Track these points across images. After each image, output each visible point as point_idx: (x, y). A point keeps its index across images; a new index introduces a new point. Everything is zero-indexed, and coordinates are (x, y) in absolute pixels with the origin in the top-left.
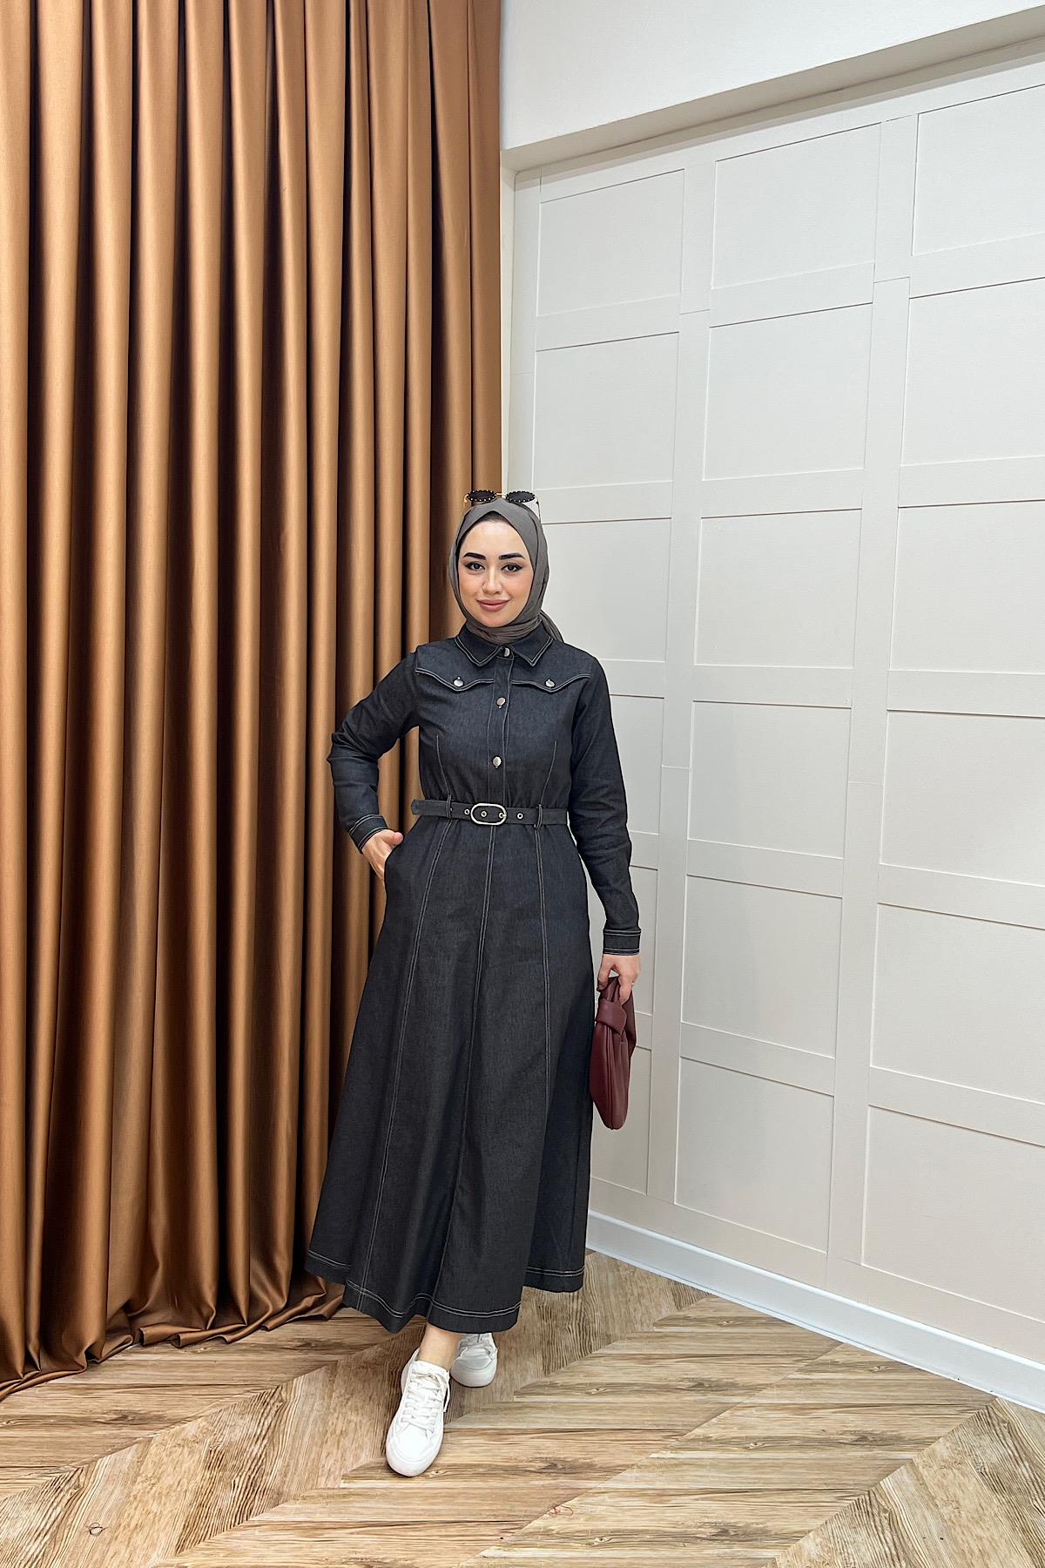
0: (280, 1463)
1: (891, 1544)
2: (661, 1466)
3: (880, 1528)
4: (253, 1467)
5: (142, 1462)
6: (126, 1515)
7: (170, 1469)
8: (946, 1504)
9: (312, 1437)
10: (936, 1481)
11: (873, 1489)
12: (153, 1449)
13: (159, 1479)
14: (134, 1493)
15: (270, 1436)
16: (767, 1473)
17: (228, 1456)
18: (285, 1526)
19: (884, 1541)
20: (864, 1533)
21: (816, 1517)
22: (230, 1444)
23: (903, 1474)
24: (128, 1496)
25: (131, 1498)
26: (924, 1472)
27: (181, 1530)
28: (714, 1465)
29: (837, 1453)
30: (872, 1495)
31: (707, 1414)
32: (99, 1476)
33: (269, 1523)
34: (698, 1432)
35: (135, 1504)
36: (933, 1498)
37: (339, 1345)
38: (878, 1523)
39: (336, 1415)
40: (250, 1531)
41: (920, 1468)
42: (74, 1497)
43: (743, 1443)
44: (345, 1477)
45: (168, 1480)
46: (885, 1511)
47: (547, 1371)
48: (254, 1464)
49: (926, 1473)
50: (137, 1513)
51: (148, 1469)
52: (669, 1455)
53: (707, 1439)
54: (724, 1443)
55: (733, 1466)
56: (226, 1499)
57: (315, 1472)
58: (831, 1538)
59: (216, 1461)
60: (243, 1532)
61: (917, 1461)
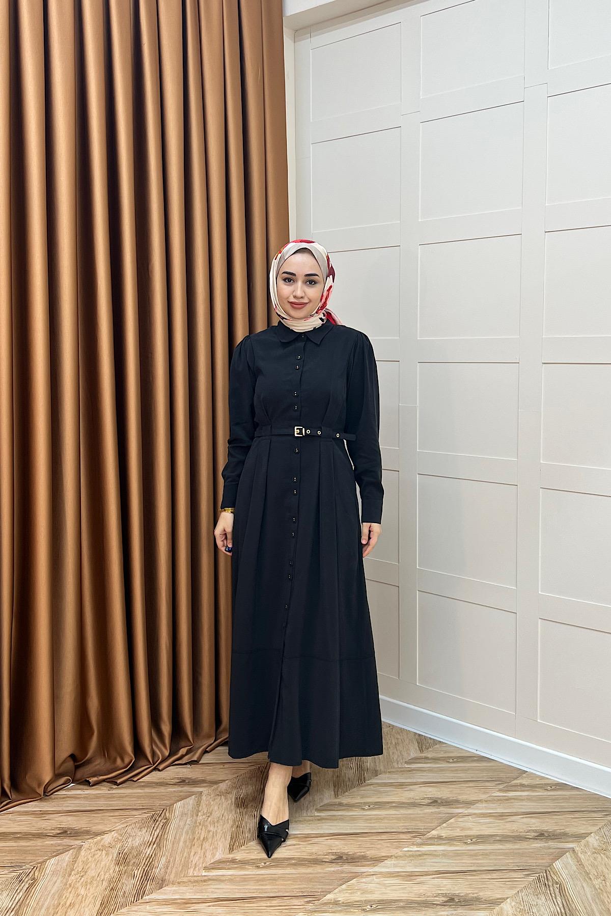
0: (163, 860)
1: (561, 906)
2: (410, 856)
3: (553, 895)
4: (146, 863)
5: (75, 861)
6: (64, 897)
7: (93, 866)
8: (597, 877)
9: (185, 842)
10: (590, 863)
11: (549, 868)
12: (83, 853)
13: (86, 872)
14: (70, 882)
15: (158, 842)
16: (480, 859)
17: (131, 856)
18: (167, 902)
19: (556, 904)
20: (543, 899)
21: (511, 888)
22: (132, 848)
23: (568, 858)
24: (66, 884)
25: (68, 886)
26: (582, 856)
27: (99, 905)
28: (445, 855)
29: (524, 845)
30: (548, 872)
31: (440, 821)
32: (47, 872)
33: (156, 901)
34: (434, 833)
35: (70, 890)
36: (588, 874)
37: (204, 781)
38: (552, 892)
39: (200, 827)
40: (143, 906)
41: (579, 854)
42: (31, 885)
43: (461, 840)
44: (206, 868)
45: (92, 873)
46: (557, 883)
47: (336, 795)
48: (147, 861)
49: (583, 857)
50: (71, 895)
51: (79, 866)
52: (415, 848)
53: (440, 838)
54: (450, 840)
55: (457, 854)
56: (129, 885)
57: (186, 865)
58: (522, 902)
59: (123, 859)
60: (139, 907)
61: (577, 849)
